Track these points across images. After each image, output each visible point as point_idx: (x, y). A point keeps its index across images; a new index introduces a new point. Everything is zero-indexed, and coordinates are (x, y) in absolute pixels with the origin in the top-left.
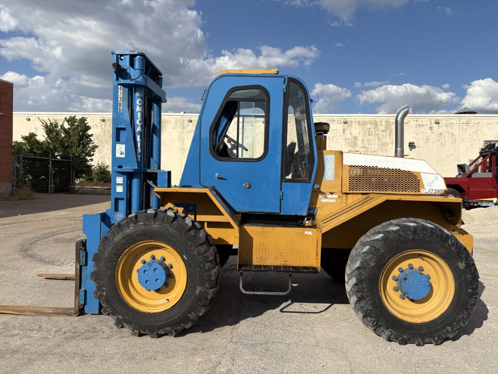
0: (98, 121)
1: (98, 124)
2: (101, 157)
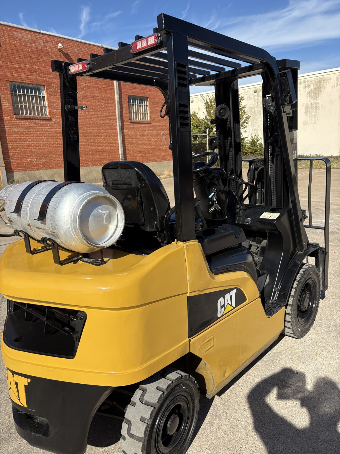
0: (252, 92)
1: (252, 96)
2: (255, 130)
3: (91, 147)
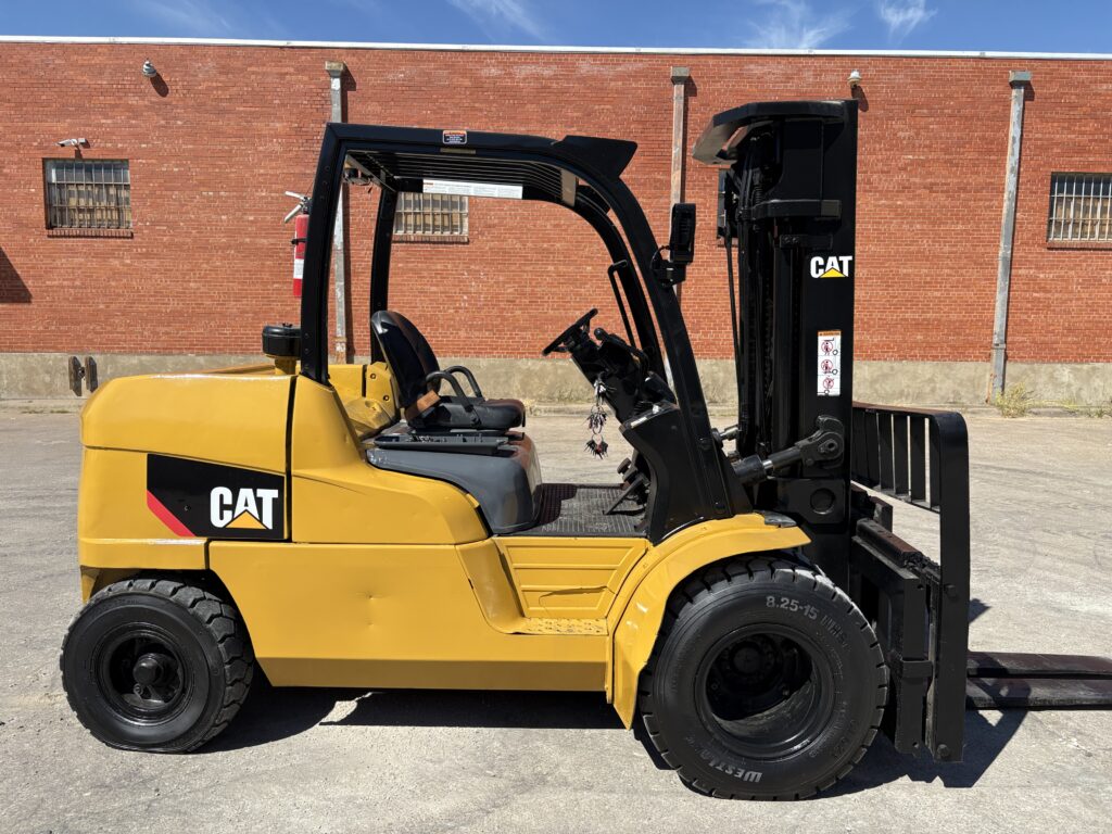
3: (901, 312)
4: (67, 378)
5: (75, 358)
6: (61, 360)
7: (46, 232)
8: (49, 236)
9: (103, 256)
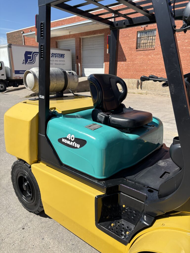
4: (136, 85)
5: (138, 80)
6: (136, 81)
7: (136, 50)
8: (136, 51)
9: (147, 55)
